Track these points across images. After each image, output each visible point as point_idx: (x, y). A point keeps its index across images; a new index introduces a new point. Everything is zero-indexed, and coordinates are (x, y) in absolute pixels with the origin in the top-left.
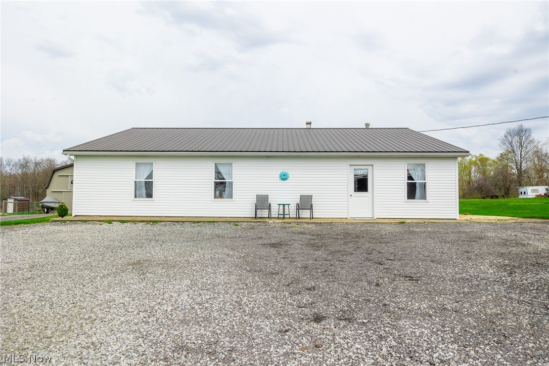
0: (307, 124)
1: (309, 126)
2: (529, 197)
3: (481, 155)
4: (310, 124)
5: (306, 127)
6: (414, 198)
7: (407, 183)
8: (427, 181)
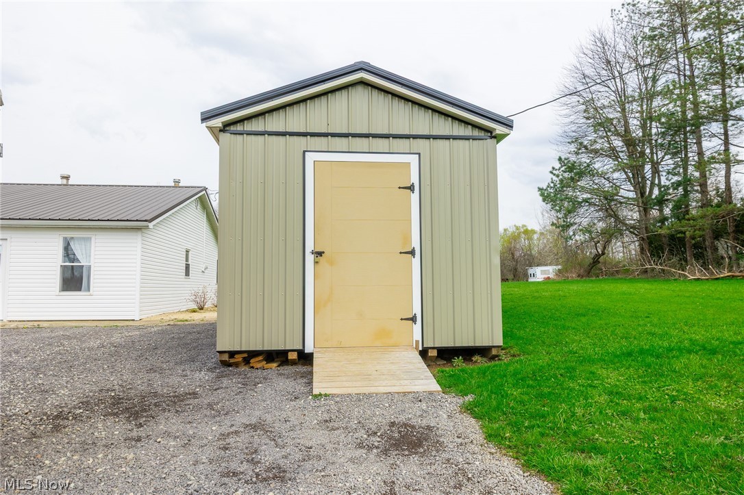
0: (63, 177)
1: (64, 181)
2: (538, 280)
3: (524, 226)
4: (67, 178)
5: (60, 183)
6: (79, 289)
7: (61, 266)
8: (92, 264)
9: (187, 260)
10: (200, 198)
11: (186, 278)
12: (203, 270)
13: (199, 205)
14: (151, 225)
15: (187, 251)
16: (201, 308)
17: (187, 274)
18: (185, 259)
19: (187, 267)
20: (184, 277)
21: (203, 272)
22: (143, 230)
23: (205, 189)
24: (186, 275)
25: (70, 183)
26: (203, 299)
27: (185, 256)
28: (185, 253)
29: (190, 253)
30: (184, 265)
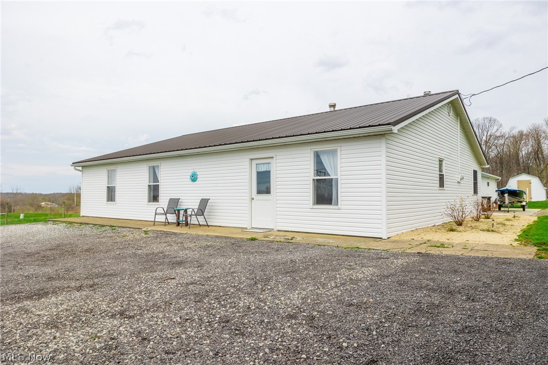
0: (331, 106)
1: (332, 109)
4: (334, 106)
5: (329, 111)
6: (330, 203)
7: (314, 180)
8: (339, 177)
9: (441, 170)
10: (451, 102)
11: (440, 190)
12: (459, 180)
13: (451, 111)
14: (395, 129)
15: (441, 161)
16: (460, 224)
17: (442, 184)
18: (438, 169)
19: (441, 178)
20: (438, 188)
21: (459, 182)
22: (387, 137)
23: (457, 93)
24: (440, 187)
25: (336, 109)
26: (461, 213)
27: (438, 166)
28: (438, 163)
29: (444, 162)
30: (438, 176)
